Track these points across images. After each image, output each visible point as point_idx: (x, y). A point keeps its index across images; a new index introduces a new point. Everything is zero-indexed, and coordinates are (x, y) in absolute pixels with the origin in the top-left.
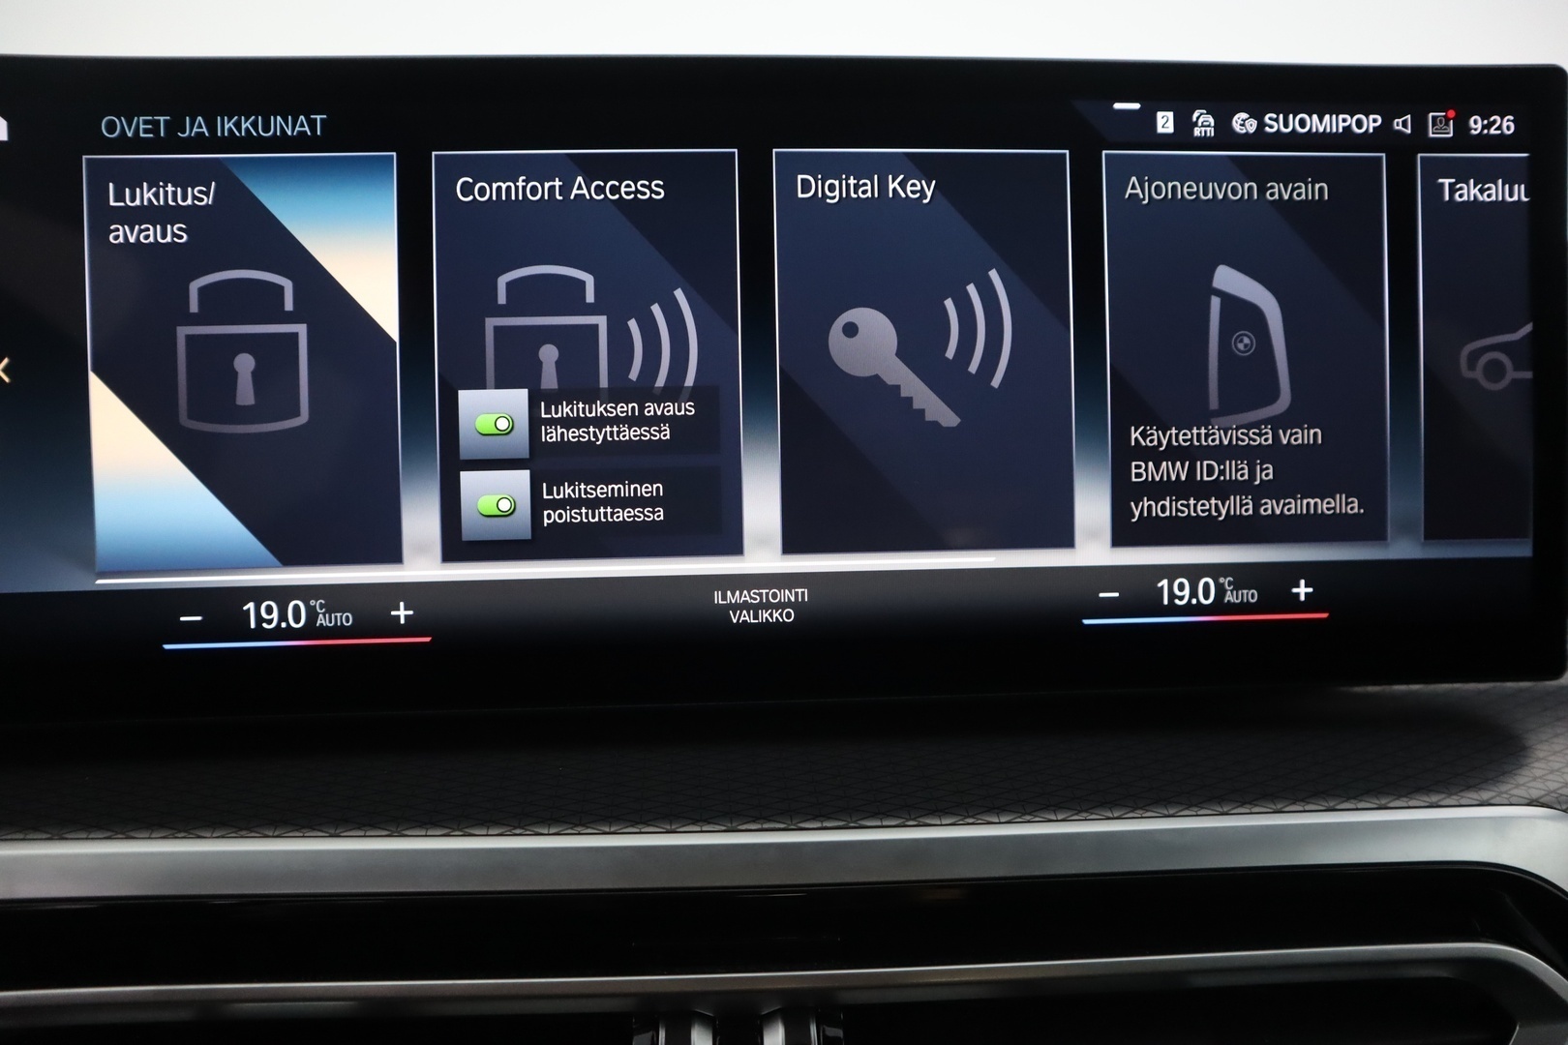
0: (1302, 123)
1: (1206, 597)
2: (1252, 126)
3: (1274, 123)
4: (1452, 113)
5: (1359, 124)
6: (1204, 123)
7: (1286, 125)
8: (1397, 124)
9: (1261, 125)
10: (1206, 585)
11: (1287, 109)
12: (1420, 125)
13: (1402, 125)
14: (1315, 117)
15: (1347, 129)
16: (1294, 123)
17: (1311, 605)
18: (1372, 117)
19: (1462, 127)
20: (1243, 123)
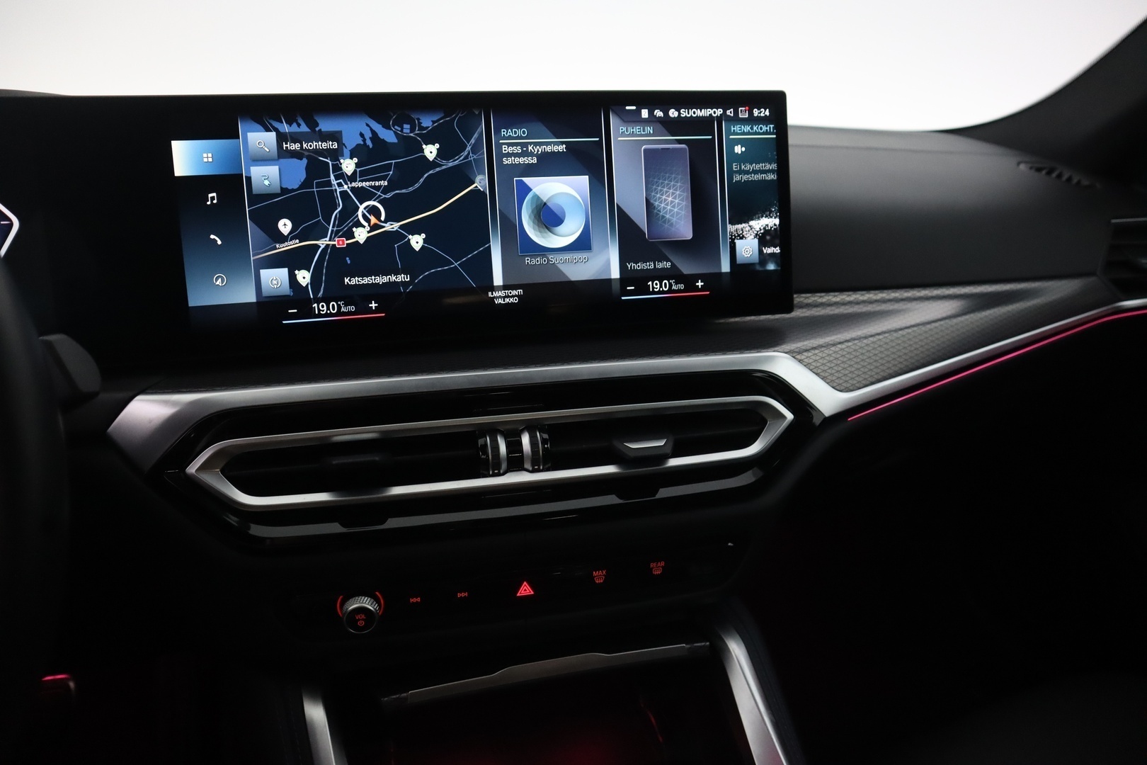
0: (694, 113)
1: (666, 287)
2: (676, 114)
3: (684, 113)
4: (747, 108)
5: (715, 113)
6: (659, 113)
7: (688, 114)
8: (728, 112)
9: (680, 113)
10: (665, 283)
11: (689, 107)
12: (736, 112)
13: (730, 112)
14: (699, 110)
15: (711, 115)
16: (691, 112)
17: (703, 288)
18: (719, 110)
19: (751, 113)
20: (673, 113)
